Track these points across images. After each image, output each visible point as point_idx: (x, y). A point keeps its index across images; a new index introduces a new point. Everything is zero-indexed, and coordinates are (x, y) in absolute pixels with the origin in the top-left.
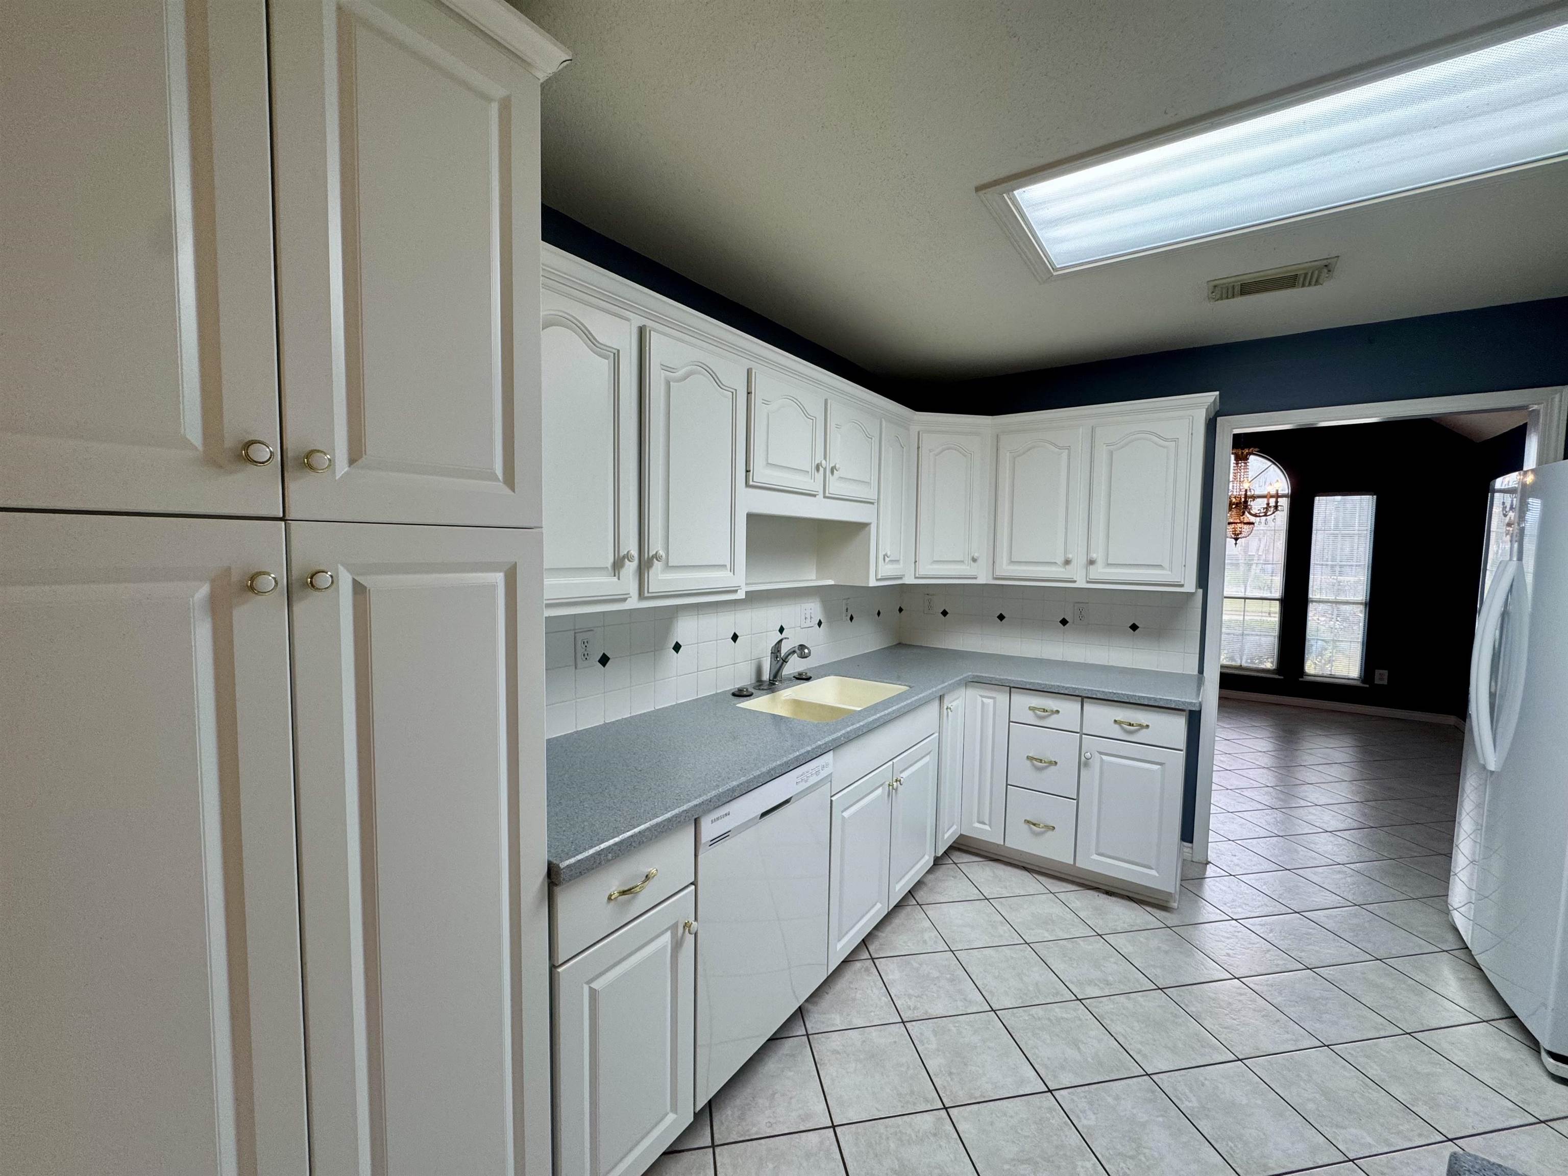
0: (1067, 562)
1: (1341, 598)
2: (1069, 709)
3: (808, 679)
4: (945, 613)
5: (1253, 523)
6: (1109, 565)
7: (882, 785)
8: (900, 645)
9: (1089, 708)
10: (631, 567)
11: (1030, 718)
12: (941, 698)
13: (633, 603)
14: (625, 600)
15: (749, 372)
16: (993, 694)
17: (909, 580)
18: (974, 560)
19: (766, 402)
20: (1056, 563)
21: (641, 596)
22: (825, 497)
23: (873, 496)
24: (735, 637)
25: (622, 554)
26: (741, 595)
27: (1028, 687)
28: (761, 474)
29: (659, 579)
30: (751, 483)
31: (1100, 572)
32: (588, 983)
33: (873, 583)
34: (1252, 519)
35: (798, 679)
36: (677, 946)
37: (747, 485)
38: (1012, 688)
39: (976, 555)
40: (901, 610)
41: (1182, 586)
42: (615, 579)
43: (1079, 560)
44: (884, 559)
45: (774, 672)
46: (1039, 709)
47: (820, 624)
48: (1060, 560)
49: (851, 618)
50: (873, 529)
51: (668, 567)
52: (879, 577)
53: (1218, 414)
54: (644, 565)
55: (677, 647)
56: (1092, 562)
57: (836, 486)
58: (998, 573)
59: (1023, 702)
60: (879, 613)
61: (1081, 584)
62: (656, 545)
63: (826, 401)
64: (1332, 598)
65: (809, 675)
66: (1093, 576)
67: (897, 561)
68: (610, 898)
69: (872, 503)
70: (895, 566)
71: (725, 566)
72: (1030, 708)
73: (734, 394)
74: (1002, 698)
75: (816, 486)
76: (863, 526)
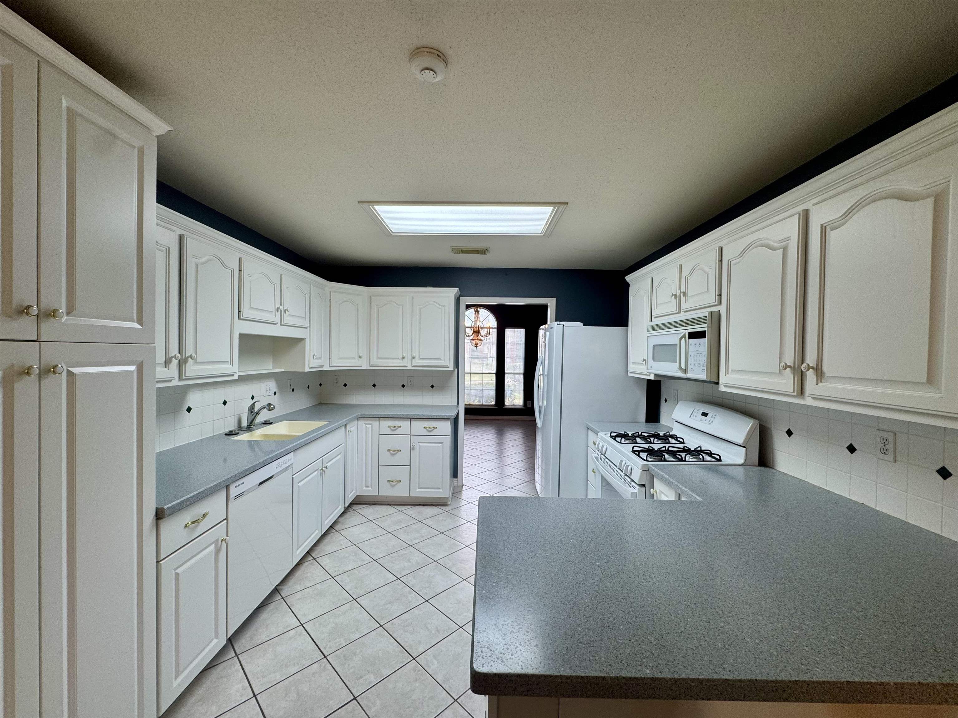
0: (403, 358)
1: (516, 372)
2: (405, 424)
3: (271, 423)
4: (345, 385)
5: (482, 340)
6: (421, 359)
7: (317, 470)
8: (320, 404)
9: (414, 423)
10: (175, 362)
11: (388, 431)
12: (345, 426)
13: (175, 382)
14: (171, 381)
15: (240, 260)
16: (370, 422)
17: (327, 368)
18: (360, 357)
19: (249, 275)
20: (398, 358)
21: (180, 378)
22: (281, 325)
23: (306, 324)
24: (225, 403)
25: (170, 356)
26: (236, 377)
27: (387, 417)
28: (247, 313)
29: (191, 369)
30: (242, 317)
31: (417, 362)
32: (175, 569)
33: (307, 370)
34: (482, 338)
35: (264, 424)
36: (218, 551)
37: (239, 318)
38: (380, 418)
39: (361, 355)
40: (321, 385)
41: (448, 367)
42: (166, 369)
43: (408, 356)
44: (313, 358)
45: (249, 421)
46: (392, 426)
47: (275, 393)
48: (400, 357)
49: (293, 390)
50: (307, 341)
51: (196, 362)
52: (311, 367)
53: (460, 296)
54: (182, 363)
55: (189, 410)
56: (414, 358)
57: (287, 319)
58: (372, 364)
59: (385, 424)
60: (308, 387)
61: (410, 368)
62: (189, 351)
63: (281, 275)
64: (512, 372)
65: (271, 421)
66: (414, 364)
67: (320, 358)
68: (186, 526)
69: (307, 328)
70: (319, 361)
71: (228, 361)
72: (389, 427)
73: (232, 272)
74: (376, 423)
75: (277, 319)
76: (301, 340)
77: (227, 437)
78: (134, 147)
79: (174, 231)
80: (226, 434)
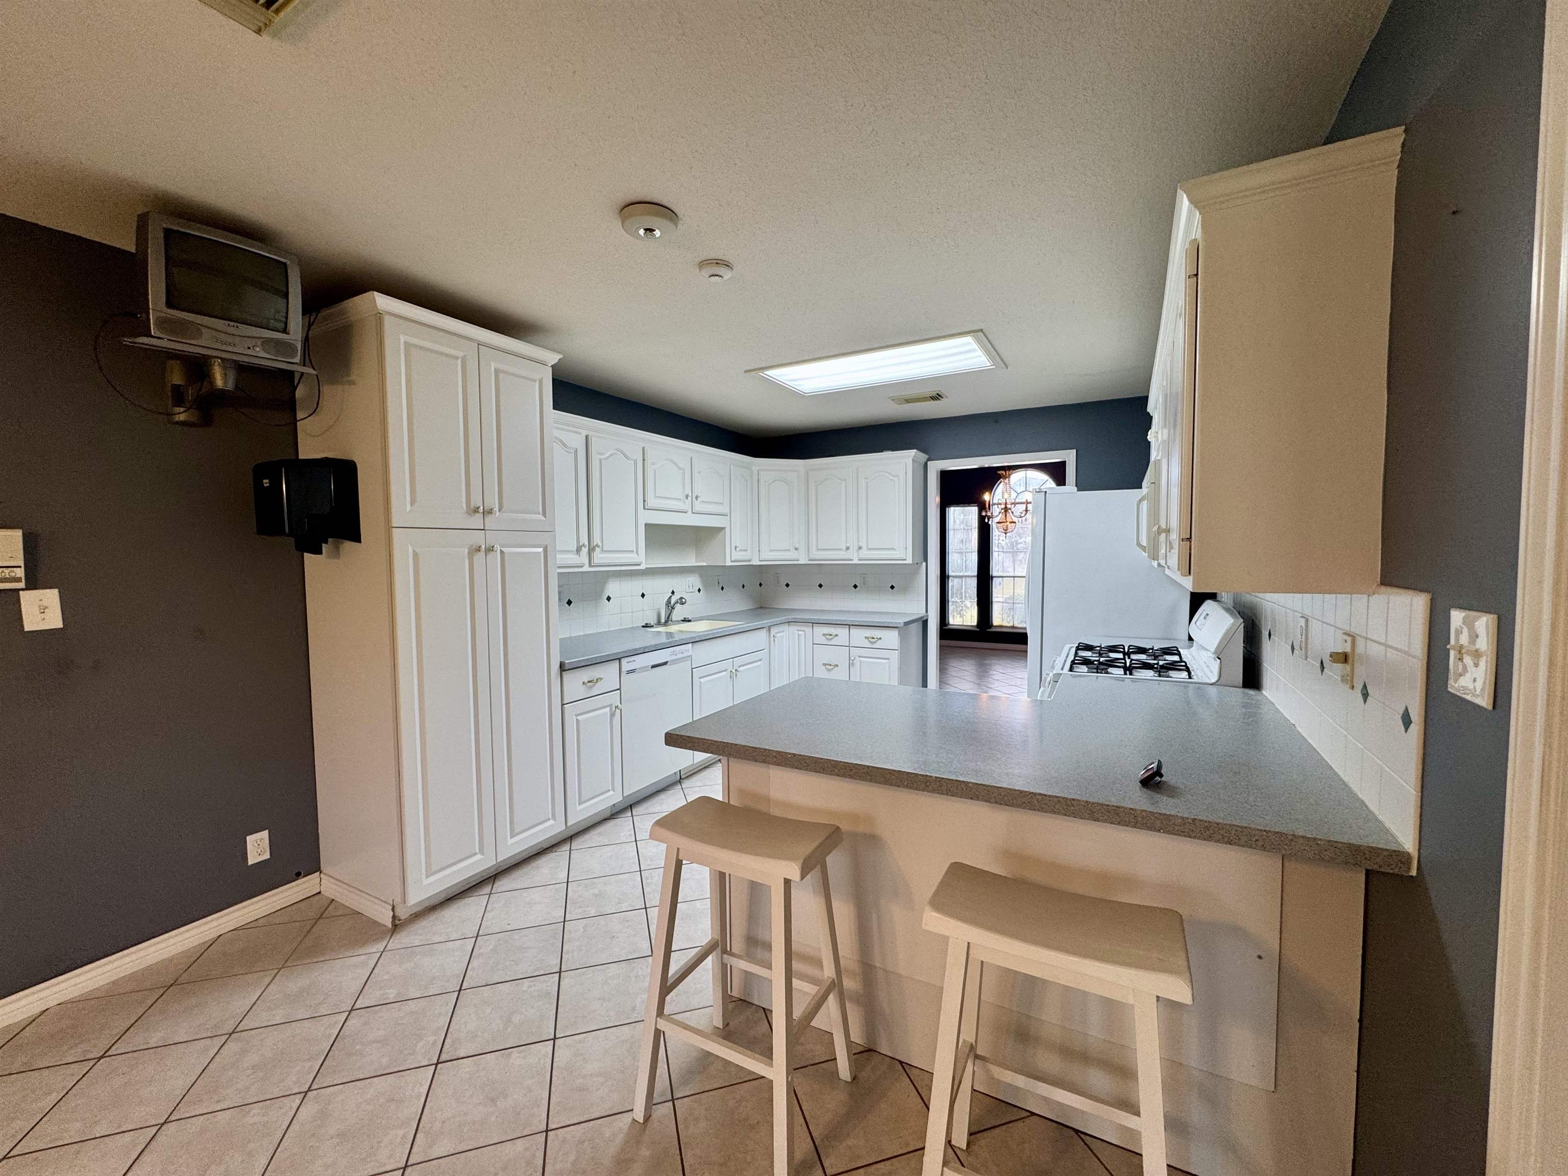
0: (848, 548)
2: (843, 632)
3: (689, 621)
4: (787, 585)
6: (869, 549)
7: (726, 670)
8: (761, 607)
9: (854, 631)
10: (585, 550)
11: (823, 640)
12: (769, 628)
13: (586, 568)
14: (582, 567)
15: (643, 448)
16: (804, 629)
17: (756, 562)
18: (796, 549)
19: (653, 464)
20: (841, 549)
21: (590, 565)
22: (692, 513)
23: (726, 510)
24: (643, 595)
25: (581, 544)
26: (643, 567)
27: (821, 622)
28: (651, 502)
29: (598, 557)
30: (647, 507)
31: (864, 553)
32: (577, 715)
33: (729, 563)
35: (682, 621)
36: (613, 715)
37: (644, 508)
38: (814, 623)
39: (797, 546)
40: (761, 585)
41: (905, 560)
42: (578, 556)
43: (853, 549)
44: (736, 550)
45: (667, 616)
46: (828, 635)
47: (699, 590)
48: (844, 548)
49: (722, 588)
50: (728, 530)
51: (603, 551)
52: (733, 560)
53: (929, 460)
54: (591, 551)
55: (609, 599)
56: (860, 548)
57: (698, 507)
58: (811, 557)
59: (820, 630)
60: (743, 586)
61: (856, 561)
62: (596, 540)
63: (691, 458)
65: (690, 619)
66: (861, 556)
67: (745, 550)
68: (584, 683)
69: (727, 515)
70: (743, 553)
71: (633, 551)
72: (824, 635)
73: (635, 463)
74: (808, 630)
75: (686, 506)
76: (722, 529)
77: (644, 628)
78: (535, 381)
79: (580, 433)
80: (643, 627)
